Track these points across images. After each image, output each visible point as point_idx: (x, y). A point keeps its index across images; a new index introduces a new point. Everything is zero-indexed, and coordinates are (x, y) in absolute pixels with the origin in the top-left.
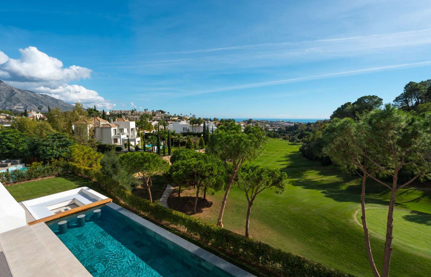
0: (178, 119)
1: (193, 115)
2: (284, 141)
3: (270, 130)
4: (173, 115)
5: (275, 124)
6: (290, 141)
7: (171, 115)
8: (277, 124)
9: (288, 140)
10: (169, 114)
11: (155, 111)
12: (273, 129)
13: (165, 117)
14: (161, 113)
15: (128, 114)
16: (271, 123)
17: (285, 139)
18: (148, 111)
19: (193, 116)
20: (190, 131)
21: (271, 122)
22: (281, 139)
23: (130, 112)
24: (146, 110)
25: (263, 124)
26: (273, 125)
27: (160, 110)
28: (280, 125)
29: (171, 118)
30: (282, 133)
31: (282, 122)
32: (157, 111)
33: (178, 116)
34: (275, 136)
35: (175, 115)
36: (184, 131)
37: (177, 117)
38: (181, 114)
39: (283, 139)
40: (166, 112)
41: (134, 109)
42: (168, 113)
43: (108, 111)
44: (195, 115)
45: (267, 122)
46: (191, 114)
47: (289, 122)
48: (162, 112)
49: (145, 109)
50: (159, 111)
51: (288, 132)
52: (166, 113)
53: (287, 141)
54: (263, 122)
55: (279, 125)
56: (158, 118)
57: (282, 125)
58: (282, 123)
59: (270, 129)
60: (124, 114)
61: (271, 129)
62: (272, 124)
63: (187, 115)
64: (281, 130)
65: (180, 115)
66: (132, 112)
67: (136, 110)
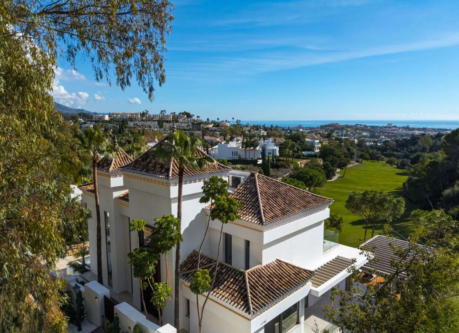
0: (213, 126)
1: (237, 120)
2: (388, 167)
3: (368, 144)
4: (204, 120)
5: (380, 132)
6: (398, 167)
7: (203, 120)
8: (383, 132)
9: (395, 165)
10: (199, 119)
11: (177, 114)
12: (374, 142)
13: (193, 124)
14: (186, 116)
15: (136, 119)
16: (372, 129)
17: (390, 163)
18: (166, 114)
19: (237, 122)
20: (242, 157)
21: (372, 127)
22: (384, 162)
23: (139, 116)
24: (164, 112)
25: (358, 131)
26: (376, 134)
27: (185, 112)
28: (390, 133)
29: (202, 125)
30: (388, 151)
31: (394, 128)
32: (180, 114)
33: (213, 122)
34: (373, 158)
35: (208, 119)
36: (234, 157)
37: (212, 124)
38: (218, 119)
39: (388, 162)
40: (194, 115)
41: (146, 111)
42: (198, 117)
43: (107, 114)
44: (240, 121)
45: (365, 128)
46: (233, 118)
47: (407, 128)
48: (189, 115)
49: (162, 111)
50: (183, 113)
51: (399, 149)
52: (195, 118)
53: (393, 166)
54: (357, 129)
55: (387, 133)
56: (183, 125)
57: (393, 133)
58: (394, 130)
59: (368, 142)
60: (131, 118)
61: (370, 142)
62: (373, 132)
63: (226, 121)
64: (387, 146)
65: (216, 120)
66: (143, 115)
67: (148, 112)
